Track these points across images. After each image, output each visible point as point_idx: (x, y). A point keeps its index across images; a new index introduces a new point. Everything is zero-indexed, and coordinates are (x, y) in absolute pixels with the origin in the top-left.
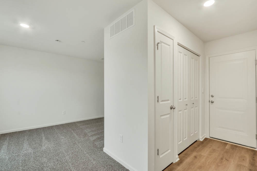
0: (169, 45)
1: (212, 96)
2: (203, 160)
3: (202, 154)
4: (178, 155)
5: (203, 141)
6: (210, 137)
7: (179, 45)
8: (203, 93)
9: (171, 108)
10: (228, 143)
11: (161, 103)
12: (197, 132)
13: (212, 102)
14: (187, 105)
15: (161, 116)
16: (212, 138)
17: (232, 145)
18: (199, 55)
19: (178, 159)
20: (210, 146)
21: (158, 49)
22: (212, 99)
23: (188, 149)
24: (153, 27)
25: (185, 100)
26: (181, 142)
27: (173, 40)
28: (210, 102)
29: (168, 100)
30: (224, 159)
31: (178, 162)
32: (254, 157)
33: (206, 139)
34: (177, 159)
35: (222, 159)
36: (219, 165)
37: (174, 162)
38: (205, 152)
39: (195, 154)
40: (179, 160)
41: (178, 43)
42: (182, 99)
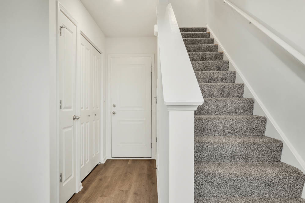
0: (72, 33)
1: (114, 106)
2: (109, 180)
3: (107, 175)
4: (81, 182)
5: (105, 163)
6: (112, 157)
7: (82, 34)
8: (104, 102)
9: (74, 119)
10: (129, 160)
11: (63, 110)
12: (98, 152)
13: (114, 114)
14: (89, 116)
15: (64, 128)
16: (114, 158)
17: (133, 160)
18: (100, 52)
19: (82, 187)
20: (113, 166)
21: (60, 36)
22: (114, 110)
23: (90, 176)
24: (55, 2)
25: (87, 109)
26: (83, 165)
27: (76, 26)
28: (112, 113)
29: (70, 108)
30: (128, 173)
31: (81, 190)
32: (150, 165)
33: (108, 161)
34: (80, 187)
35: (126, 174)
36: (124, 179)
37: (77, 192)
38: (110, 173)
39: (99, 177)
40: (83, 189)
41: (81, 31)
42: (84, 108)
